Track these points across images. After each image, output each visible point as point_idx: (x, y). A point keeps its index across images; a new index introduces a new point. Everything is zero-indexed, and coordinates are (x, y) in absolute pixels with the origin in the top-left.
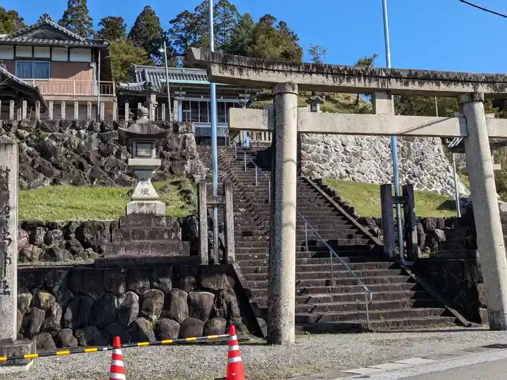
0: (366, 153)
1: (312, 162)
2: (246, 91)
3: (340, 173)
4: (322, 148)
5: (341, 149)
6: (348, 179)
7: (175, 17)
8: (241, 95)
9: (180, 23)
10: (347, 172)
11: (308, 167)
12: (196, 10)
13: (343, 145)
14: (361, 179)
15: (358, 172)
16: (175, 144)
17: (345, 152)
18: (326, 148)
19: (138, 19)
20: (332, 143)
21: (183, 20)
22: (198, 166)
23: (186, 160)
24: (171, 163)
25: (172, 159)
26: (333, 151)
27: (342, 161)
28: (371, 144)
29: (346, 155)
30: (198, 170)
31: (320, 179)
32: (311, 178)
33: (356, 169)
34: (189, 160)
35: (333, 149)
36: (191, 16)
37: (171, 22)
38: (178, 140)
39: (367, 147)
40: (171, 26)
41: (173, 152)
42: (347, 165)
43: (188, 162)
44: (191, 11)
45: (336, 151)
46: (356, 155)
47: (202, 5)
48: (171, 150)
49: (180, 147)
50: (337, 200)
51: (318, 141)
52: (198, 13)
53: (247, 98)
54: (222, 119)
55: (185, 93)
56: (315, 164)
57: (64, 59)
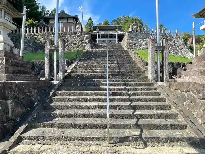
2: (117, 28)
11: (129, 46)
27: (143, 44)
29: (145, 42)
53: (118, 30)
54: (110, 37)
55: (99, 29)
56: (132, 45)
57: (66, 22)
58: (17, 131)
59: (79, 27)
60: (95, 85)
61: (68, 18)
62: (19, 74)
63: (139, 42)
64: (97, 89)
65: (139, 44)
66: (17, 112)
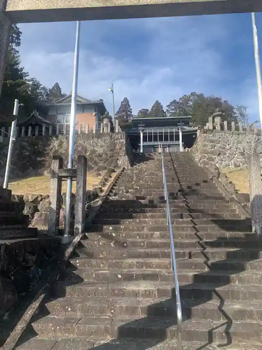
1: (211, 155)
2: (181, 121)
3: (234, 163)
4: (220, 145)
7: (169, 104)
8: (178, 124)
11: (208, 159)
12: (180, 100)
16: (112, 147)
40: (167, 108)
41: (111, 152)
51: (217, 140)
53: (182, 125)
54: (166, 139)
55: (144, 125)
56: (213, 157)
57: (81, 112)
58: (8, 340)
59: (107, 125)
60: (144, 244)
61: (83, 105)
62: (6, 225)
63: (228, 151)
64: (150, 253)
65: (228, 155)
66: (5, 300)
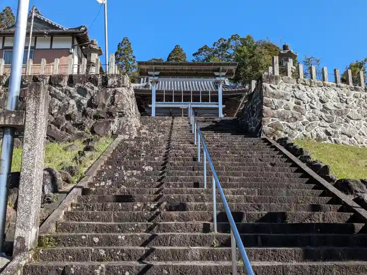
0: (353, 112)
1: (277, 120)
2: (221, 69)
3: (317, 135)
4: (292, 103)
5: (318, 106)
6: (328, 141)
7: (196, 51)
8: (216, 74)
9: (201, 55)
10: (328, 133)
11: (272, 125)
12: (214, 45)
13: (322, 101)
14: (347, 142)
15: (343, 134)
16: (102, 100)
17: (325, 109)
18: (299, 104)
19: (169, 55)
20: (306, 99)
21: (203, 53)
22: (127, 125)
23: (113, 117)
24: (94, 122)
25: (96, 117)
26: (308, 107)
27: (320, 119)
28: (360, 101)
29: (326, 112)
30: (127, 129)
31: (286, 138)
32: (274, 138)
33: (339, 130)
34: (117, 118)
35: (307, 105)
36: (209, 50)
37: (194, 55)
38: (106, 95)
39: (355, 105)
40: (194, 58)
41: (99, 109)
42: (328, 125)
43: (116, 120)
44: (210, 46)
45: (312, 108)
46: (339, 113)
47: (219, 41)
48: (96, 107)
49: (108, 102)
50: (305, 159)
51: (287, 95)
52: (216, 47)
53: (223, 76)
54: (196, 99)
55: (158, 73)
57: (47, 46)
61: (52, 35)
